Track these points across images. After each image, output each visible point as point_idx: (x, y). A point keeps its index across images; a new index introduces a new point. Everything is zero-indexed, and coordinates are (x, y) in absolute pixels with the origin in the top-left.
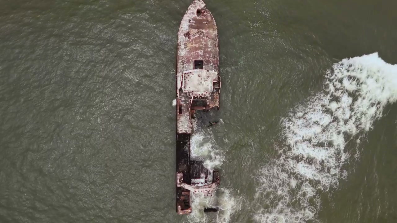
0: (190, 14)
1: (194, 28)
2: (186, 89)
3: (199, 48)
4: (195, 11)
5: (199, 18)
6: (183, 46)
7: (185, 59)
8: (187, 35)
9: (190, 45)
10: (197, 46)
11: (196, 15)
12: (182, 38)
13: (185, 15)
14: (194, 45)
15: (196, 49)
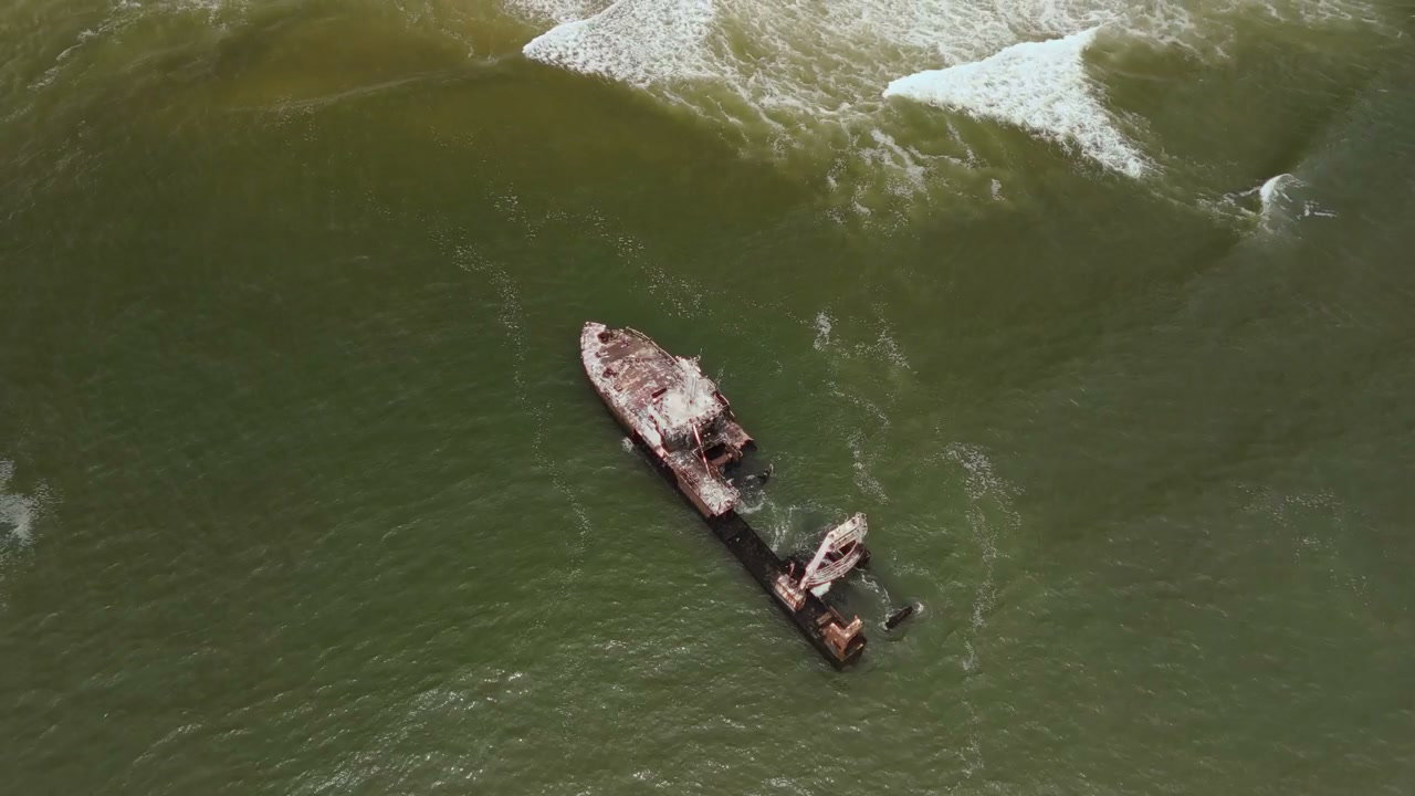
0: (590, 347)
1: (612, 361)
2: (675, 425)
3: (645, 380)
4: (596, 340)
5: (608, 345)
6: (613, 393)
7: (633, 406)
8: (608, 373)
9: (625, 385)
10: (638, 379)
11: (601, 345)
12: (603, 384)
13: (584, 353)
14: (632, 381)
15: (640, 384)
